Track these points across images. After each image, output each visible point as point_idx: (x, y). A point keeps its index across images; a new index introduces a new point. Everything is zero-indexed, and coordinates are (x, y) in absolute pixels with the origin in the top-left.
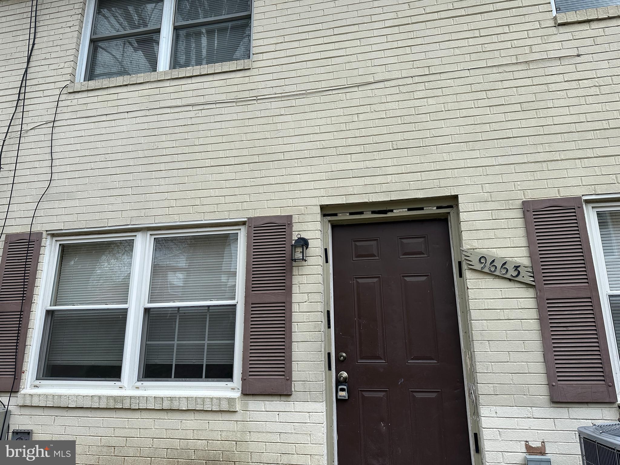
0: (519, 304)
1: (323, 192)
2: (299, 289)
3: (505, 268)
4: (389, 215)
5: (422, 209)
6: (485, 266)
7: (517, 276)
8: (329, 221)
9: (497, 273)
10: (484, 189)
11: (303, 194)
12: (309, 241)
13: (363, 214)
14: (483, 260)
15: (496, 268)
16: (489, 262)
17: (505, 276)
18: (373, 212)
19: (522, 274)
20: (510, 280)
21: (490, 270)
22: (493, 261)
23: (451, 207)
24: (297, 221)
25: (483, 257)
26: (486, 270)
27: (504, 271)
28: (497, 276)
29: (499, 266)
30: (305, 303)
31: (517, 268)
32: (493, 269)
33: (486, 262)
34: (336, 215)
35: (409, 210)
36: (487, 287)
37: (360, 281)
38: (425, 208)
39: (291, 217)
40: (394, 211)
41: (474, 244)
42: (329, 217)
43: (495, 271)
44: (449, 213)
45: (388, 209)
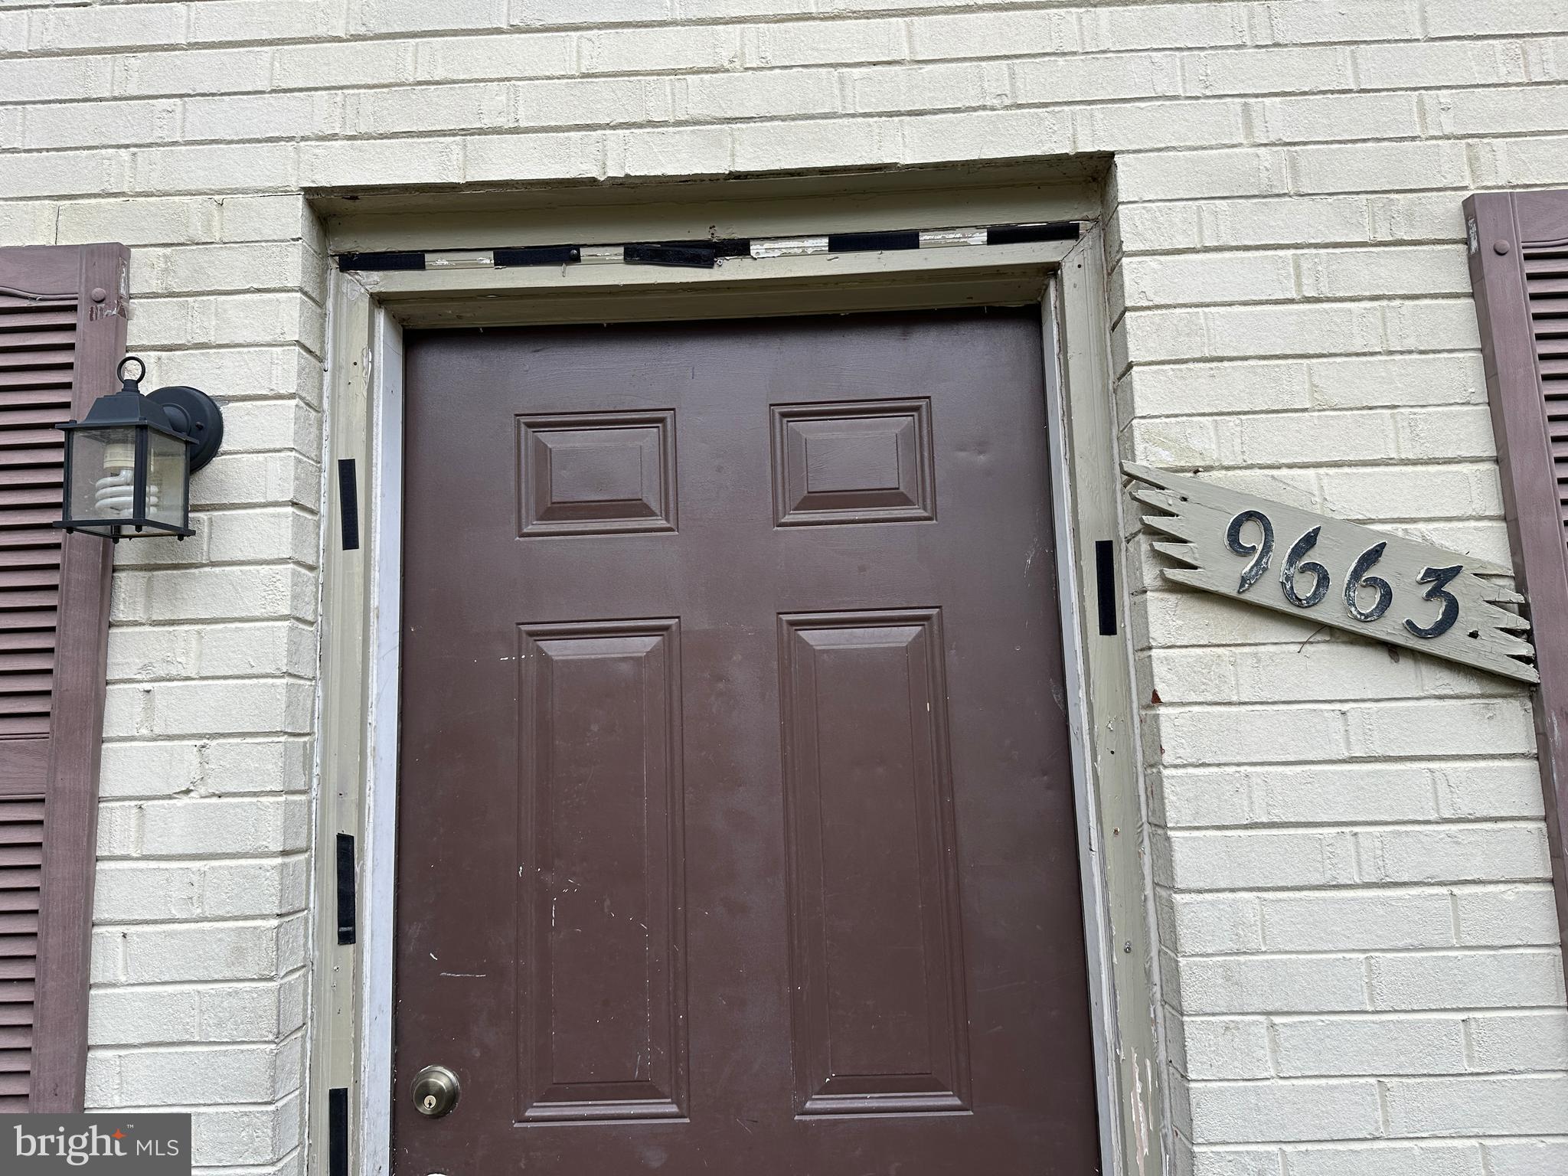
2: (149, 709)
3: (1373, 582)
4: (729, 270)
5: (908, 240)
6: (1260, 568)
7: (1441, 628)
8: (380, 300)
9: (1328, 612)
12: (226, 411)
13: (576, 259)
14: (1250, 535)
15: (1324, 580)
16: (1284, 545)
17: (1370, 630)
18: (635, 254)
19: (1467, 619)
20: (1394, 650)
21: (1292, 597)
22: (1310, 541)
23: (1067, 232)
24: (155, 286)
25: (1250, 515)
26: (1266, 593)
27: (1368, 601)
28: (1320, 627)
29: (1341, 572)
30: (185, 800)
31: (1439, 580)
32: (1305, 587)
33: (1267, 548)
34: (414, 261)
35: (840, 244)
36: (1265, 696)
38: (924, 237)
40: (755, 249)
41: (1196, 443)
42: (375, 276)
43: (1316, 599)
44: (1052, 270)
45: (723, 233)
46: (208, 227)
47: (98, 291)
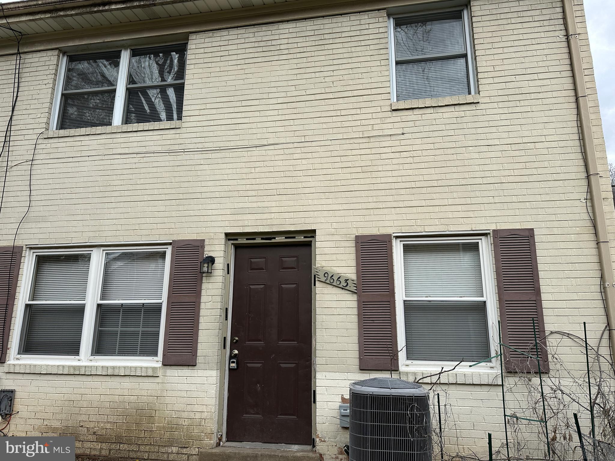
0: (346, 304)
1: (227, 223)
2: (206, 292)
3: (339, 281)
4: (273, 241)
5: (294, 238)
6: (327, 279)
7: (346, 286)
8: (232, 244)
9: (334, 284)
10: (332, 226)
11: (213, 224)
12: (215, 259)
13: (255, 239)
14: (326, 275)
15: (334, 280)
16: (330, 276)
17: (339, 286)
18: (262, 239)
19: (349, 285)
20: (342, 289)
21: (330, 282)
22: (332, 276)
23: (313, 237)
24: (208, 244)
25: (326, 273)
26: (328, 281)
27: (338, 283)
28: (334, 286)
29: (336, 279)
30: (210, 303)
31: (346, 280)
32: (332, 281)
33: (328, 276)
34: (237, 240)
35: (286, 238)
36: (328, 293)
37: (251, 287)
38: (296, 237)
39: (204, 240)
40: (276, 238)
41: (322, 264)
42: (232, 241)
43: (333, 282)
44: (311, 241)
45: (272, 237)
46: (214, 237)
47: (202, 245)
